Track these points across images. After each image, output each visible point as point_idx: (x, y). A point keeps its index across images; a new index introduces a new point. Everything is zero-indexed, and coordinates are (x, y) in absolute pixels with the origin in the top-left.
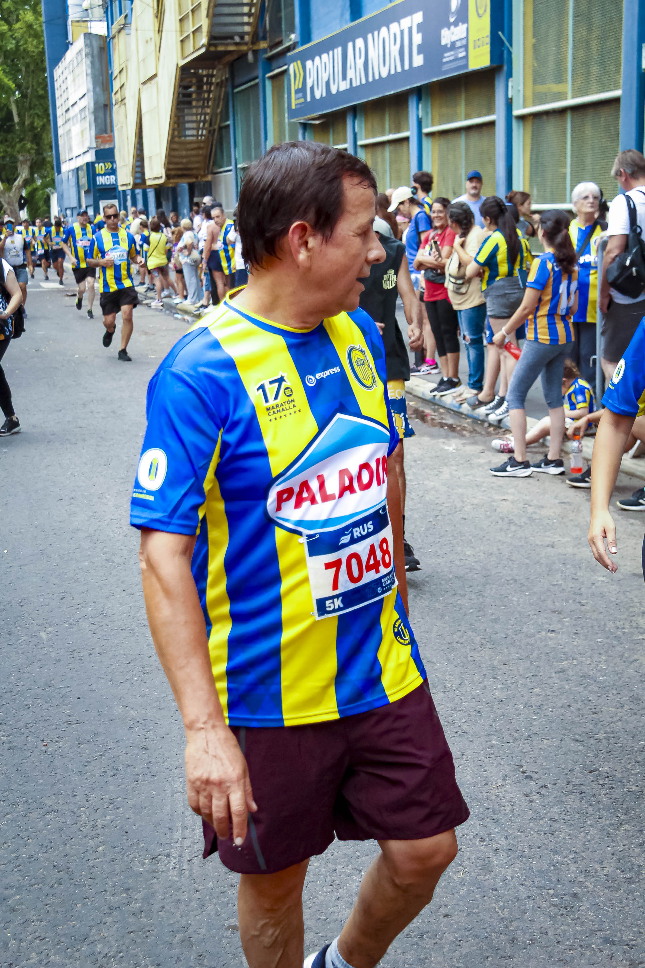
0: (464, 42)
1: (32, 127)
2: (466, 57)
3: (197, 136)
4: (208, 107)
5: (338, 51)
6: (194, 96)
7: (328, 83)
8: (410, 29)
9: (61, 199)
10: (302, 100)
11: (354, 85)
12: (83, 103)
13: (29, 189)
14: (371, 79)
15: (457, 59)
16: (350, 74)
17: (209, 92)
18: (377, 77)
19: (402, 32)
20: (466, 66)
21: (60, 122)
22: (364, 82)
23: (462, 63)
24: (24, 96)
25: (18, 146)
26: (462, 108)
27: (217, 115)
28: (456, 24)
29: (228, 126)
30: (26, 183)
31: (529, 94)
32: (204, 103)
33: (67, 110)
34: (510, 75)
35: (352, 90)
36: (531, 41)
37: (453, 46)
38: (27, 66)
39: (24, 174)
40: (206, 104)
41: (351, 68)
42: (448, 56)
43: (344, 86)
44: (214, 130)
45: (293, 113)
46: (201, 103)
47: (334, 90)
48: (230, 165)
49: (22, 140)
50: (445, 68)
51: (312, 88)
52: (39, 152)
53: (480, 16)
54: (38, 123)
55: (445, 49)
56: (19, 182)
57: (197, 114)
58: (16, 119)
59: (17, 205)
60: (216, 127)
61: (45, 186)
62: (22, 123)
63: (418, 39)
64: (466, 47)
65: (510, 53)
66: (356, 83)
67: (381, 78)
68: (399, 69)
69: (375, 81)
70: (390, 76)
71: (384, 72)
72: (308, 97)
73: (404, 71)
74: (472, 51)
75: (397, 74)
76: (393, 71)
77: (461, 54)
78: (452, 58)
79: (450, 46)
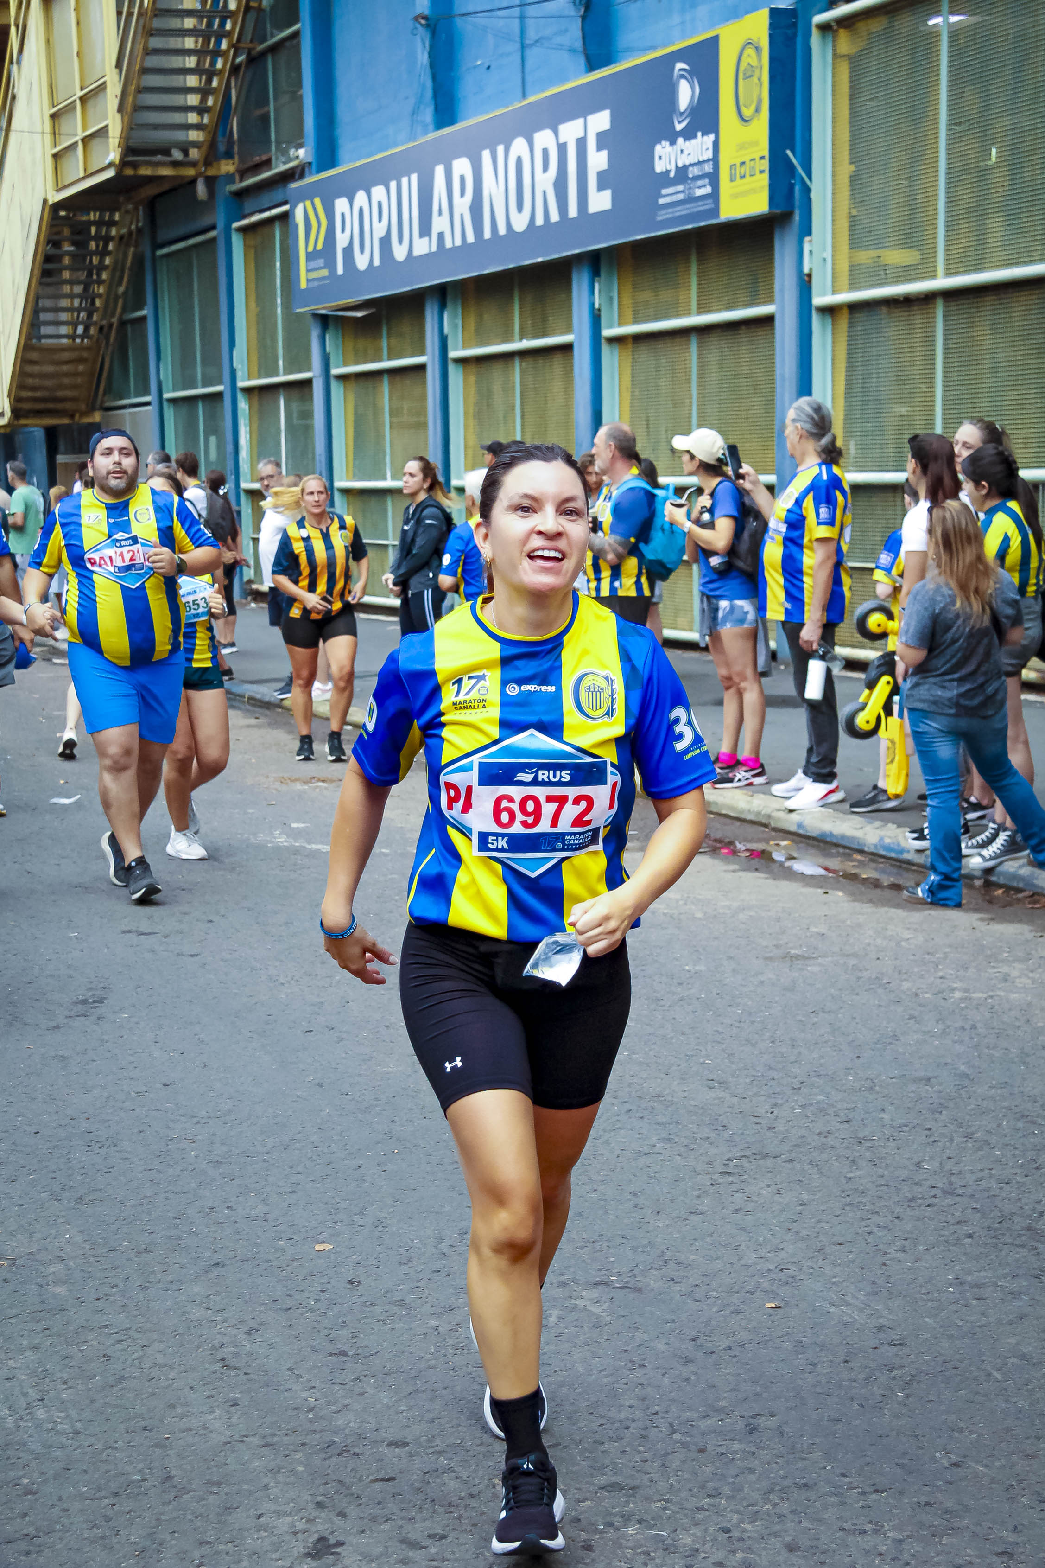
0: (707, 168)
2: (713, 195)
3: (74, 336)
4: (100, 282)
5: (411, 181)
6: (66, 260)
7: (385, 243)
8: (581, 142)
10: (323, 273)
11: (448, 244)
14: (487, 235)
15: (690, 200)
16: (439, 224)
17: (104, 253)
18: (502, 230)
19: (562, 146)
20: (713, 212)
22: (471, 238)
26: (691, 292)
27: (117, 298)
28: (688, 135)
29: (143, 319)
31: (844, 266)
32: (90, 274)
34: (806, 230)
35: (442, 255)
36: (846, 168)
37: (682, 175)
40: (95, 277)
41: (440, 213)
42: (670, 194)
43: (423, 247)
44: (111, 325)
45: (302, 297)
46: (83, 275)
47: (399, 255)
48: (147, 392)
50: (664, 213)
51: (348, 251)
53: (744, 120)
55: (664, 180)
57: (71, 296)
60: (115, 320)
63: (598, 161)
64: (713, 177)
65: (806, 190)
66: (452, 241)
67: (512, 233)
68: (554, 216)
69: (495, 238)
70: (533, 229)
71: (520, 222)
72: (338, 267)
73: (565, 221)
74: (727, 185)
75: (549, 226)
76: (540, 221)
77: (702, 189)
78: (679, 197)
79: (674, 174)
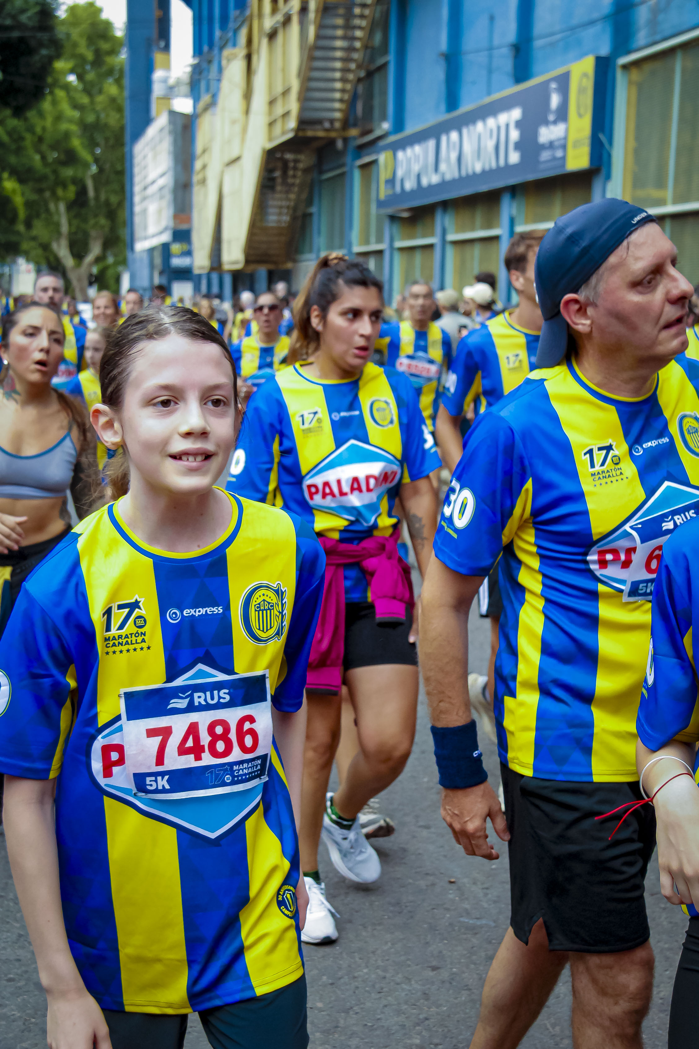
0: (562, 142)
1: (107, 203)
2: (564, 158)
3: (279, 221)
4: (293, 192)
8: (507, 126)
9: (133, 279)
10: (390, 192)
11: (447, 179)
12: (161, 182)
13: (101, 265)
14: (464, 174)
15: (554, 159)
17: (295, 177)
18: (470, 172)
19: (499, 128)
21: (137, 199)
22: (457, 177)
23: (560, 163)
24: (101, 170)
25: (92, 222)
26: (557, 207)
27: (301, 201)
28: (555, 122)
29: (312, 213)
30: (98, 260)
32: (288, 188)
33: (145, 188)
34: (609, 177)
35: (443, 184)
36: (632, 144)
37: (551, 145)
38: (107, 139)
39: (95, 250)
40: (291, 190)
41: (444, 160)
42: (545, 155)
43: (435, 179)
44: (298, 217)
45: (381, 204)
46: (285, 188)
47: (425, 182)
48: (311, 253)
49: (96, 216)
50: (542, 166)
51: (402, 181)
52: (113, 229)
53: (580, 116)
54: (114, 199)
55: (543, 147)
56: (90, 258)
57: (280, 200)
58: (91, 193)
59: (86, 282)
60: (300, 213)
61: (117, 263)
62: (97, 198)
63: (515, 135)
64: (564, 147)
65: (609, 156)
66: (448, 177)
67: (474, 174)
68: (494, 165)
69: (468, 176)
70: (484, 172)
71: (478, 168)
72: (398, 189)
73: (499, 168)
74: (571, 152)
75: (491, 171)
76: (487, 168)
77: (559, 154)
78: (549, 158)
79: (547, 145)
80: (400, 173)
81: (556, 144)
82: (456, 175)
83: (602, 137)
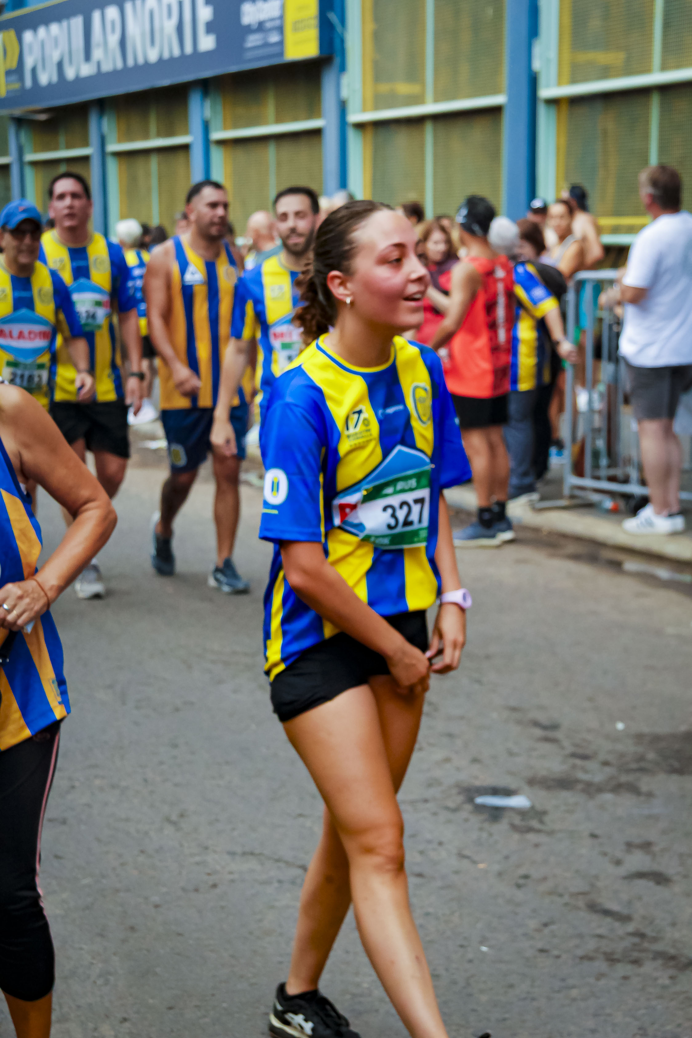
0: (277, 22)
2: (281, 43)
5: (77, 22)
7: (60, 65)
10: (16, 86)
11: (103, 69)
14: (130, 64)
15: (266, 45)
16: (97, 54)
18: (141, 61)
19: (180, 3)
20: (281, 54)
23: (276, 50)
26: (270, 107)
31: (369, 94)
34: (343, 68)
35: (100, 76)
36: (370, 26)
37: (261, 27)
41: (97, 46)
42: (253, 40)
43: (87, 70)
45: (2, 104)
47: (70, 74)
50: (249, 55)
55: (249, 30)
63: (205, 13)
64: (280, 29)
65: (342, 41)
66: (107, 67)
67: (147, 64)
68: (176, 52)
69: (136, 66)
70: (161, 60)
71: (153, 57)
72: (28, 83)
73: (183, 56)
74: (290, 37)
75: (172, 59)
76: (166, 55)
77: (274, 38)
78: (259, 43)
79: (256, 26)
80: (29, 62)
81: (268, 25)
82: (119, 65)
83: (333, 17)
